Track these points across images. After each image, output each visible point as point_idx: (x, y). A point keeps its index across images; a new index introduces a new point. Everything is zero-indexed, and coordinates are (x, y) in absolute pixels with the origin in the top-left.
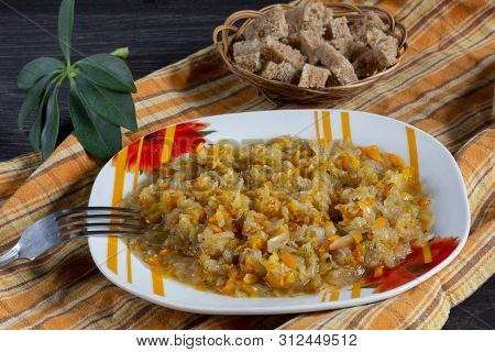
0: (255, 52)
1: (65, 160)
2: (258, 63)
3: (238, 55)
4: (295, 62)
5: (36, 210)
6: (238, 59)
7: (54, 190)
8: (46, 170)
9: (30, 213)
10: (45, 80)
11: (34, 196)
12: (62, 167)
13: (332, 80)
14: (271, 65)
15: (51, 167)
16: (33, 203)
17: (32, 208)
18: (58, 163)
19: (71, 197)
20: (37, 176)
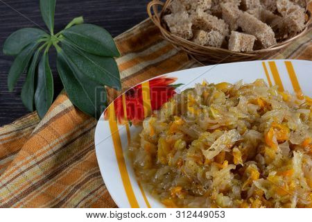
0: (187, 22)
1: (60, 115)
2: (190, 32)
3: (172, 26)
4: (222, 30)
5: (42, 161)
6: (173, 29)
7: (55, 142)
8: (45, 125)
9: (38, 163)
10: (32, 48)
11: (39, 148)
12: (58, 121)
13: (258, 44)
14: (202, 33)
15: (49, 122)
16: (39, 155)
17: (39, 159)
18: (54, 118)
19: (69, 147)
20: (38, 131)
